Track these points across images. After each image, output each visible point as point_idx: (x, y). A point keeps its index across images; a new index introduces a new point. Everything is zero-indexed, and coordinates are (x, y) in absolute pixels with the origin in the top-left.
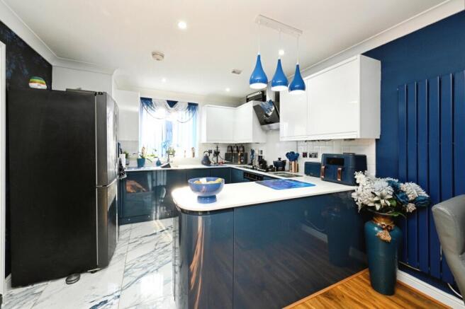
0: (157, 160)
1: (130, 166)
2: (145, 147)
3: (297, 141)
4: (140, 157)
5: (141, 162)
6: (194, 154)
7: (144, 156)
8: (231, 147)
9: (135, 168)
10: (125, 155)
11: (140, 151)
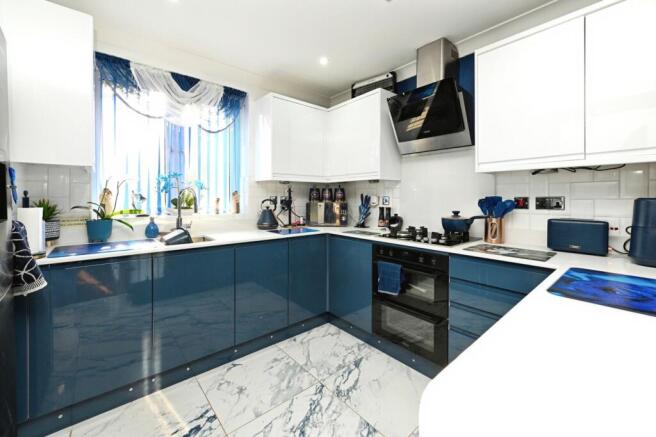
0: (146, 221)
1: (62, 242)
2: (112, 188)
3: (495, 174)
4: (94, 216)
5: (99, 229)
6: (238, 205)
7: (108, 213)
8: (318, 190)
9: (80, 250)
10: (40, 210)
11: (96, 199)
